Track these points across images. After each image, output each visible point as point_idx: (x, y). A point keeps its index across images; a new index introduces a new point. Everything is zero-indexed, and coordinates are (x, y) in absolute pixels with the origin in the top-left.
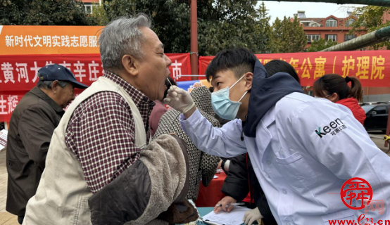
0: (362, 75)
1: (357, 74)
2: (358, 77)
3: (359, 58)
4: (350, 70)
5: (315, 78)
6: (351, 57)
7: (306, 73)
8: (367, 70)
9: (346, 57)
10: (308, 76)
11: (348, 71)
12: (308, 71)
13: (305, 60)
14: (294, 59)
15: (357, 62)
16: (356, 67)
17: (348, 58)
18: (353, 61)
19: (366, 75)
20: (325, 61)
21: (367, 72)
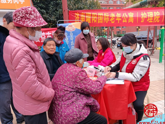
0: (150, 20)
1: (148, 20)
2: (148, 21)
3: (148, 13)
4: (145, 18)
5: (129, 22)
6: (144, 12)
7: (125, 20)
8: (152, 18)
9: (142, 13)
10: (126, 21)
11: (144, 19)
12: (126, 19)
13: (124, 14)
14: (119, 13)
15: (147, 14)
16: (147, 16)
17: (143, 13)
18: (146, 14)
19: (152, 20)
20: (133, 14)
21: (152, 19)
